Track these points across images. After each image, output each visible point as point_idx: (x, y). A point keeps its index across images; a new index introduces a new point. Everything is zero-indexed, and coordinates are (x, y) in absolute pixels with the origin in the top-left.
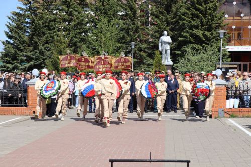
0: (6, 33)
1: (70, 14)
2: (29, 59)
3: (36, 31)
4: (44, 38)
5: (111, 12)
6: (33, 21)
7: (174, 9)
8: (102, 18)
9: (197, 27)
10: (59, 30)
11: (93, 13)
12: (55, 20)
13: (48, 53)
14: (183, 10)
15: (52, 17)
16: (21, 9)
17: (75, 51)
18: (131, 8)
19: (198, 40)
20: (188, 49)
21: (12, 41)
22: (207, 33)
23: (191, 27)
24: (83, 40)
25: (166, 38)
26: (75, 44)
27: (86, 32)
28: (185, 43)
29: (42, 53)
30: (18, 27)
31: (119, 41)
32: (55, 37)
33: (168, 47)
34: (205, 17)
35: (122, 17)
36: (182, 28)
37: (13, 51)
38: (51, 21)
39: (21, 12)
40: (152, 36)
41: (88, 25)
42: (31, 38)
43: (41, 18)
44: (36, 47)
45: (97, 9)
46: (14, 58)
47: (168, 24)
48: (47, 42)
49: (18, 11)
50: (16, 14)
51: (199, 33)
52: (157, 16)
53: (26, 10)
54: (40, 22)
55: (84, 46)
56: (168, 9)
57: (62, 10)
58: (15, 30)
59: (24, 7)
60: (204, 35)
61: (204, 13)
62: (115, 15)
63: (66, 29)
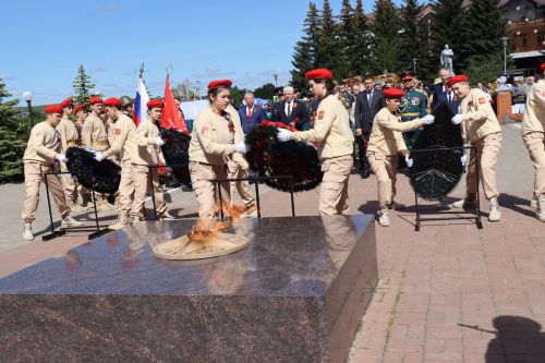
0: (293, 64)
1: (351, 38)
3: (321, 58)
5: (391, 32)
6: (317, 49)
7: (454, 21)
8: (382, 39)
9: (479, 37)
10: (341, 55)
11: (373, 35)
12: (337, 45)
14: (464, 21)
15: (334, 43)
16: (306, 39)
18: (411, 25)
19: (480, 50)
20: (471, 60)
21: (298, 70)
22: (490, 42)
23: (473, 38)
24: (365, 62)
25: (448, 52)
26: (357, 67)
27: (368, 53)
28: (468, 54)
30: (304, 56)
31: (400, 59)
32: (339, 62)
33: (450, 60)
34: (487, 25)
35: (402, 35)
36: (464, 40)
37: (300, 79)
38: (333, 46)
39: (306, 42)
40: (433, 51)
41: (369, 47)
42: (316, 65)
43: (324, 45)
45: (375, 31)
47: (449, 37)
49: (302, 41)
50: (301, 44)
51: (481, 43)
52: (437, 31)
53: (310, 39)
54: (323, 49)
55: (366, 67)
56: (448, 21)
57: (343, 35)
58: (301, 59)
59: (308, 36)
60: (486, 45)
61: (486, 22)
62: (395, 34)
63: (348, 53)
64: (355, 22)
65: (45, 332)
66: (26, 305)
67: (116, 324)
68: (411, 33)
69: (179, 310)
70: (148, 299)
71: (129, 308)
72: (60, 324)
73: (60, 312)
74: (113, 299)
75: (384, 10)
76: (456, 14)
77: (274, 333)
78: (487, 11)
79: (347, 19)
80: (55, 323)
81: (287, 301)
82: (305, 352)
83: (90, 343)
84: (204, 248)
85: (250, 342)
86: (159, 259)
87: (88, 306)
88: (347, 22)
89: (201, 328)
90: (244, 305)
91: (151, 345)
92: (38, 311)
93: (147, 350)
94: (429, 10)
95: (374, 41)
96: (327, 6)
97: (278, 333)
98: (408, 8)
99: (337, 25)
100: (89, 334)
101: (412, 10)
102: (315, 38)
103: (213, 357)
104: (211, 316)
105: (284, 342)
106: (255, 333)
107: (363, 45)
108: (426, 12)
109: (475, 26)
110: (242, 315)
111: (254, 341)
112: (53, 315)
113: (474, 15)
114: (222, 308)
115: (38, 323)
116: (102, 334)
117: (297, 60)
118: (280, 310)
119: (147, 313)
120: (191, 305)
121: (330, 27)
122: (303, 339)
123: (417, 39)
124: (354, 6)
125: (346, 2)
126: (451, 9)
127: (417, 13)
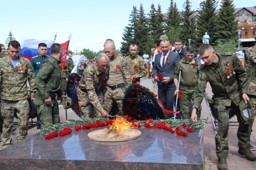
0: (123, 38)
1: (154, 26)
3: (138, 36)
4: (142, 40)
5: (176, 24)
6: (136, 31)
7: (210, 20)
8: (172, 27)
9: (223, 30)
10: (149, 35)
11: (167, 25)
13: (144, 47)
14: (215, 20)
15: (145, 28)
16: (130, 25)
18: (187, 21)
19: (223, 36)
20: (219, 41)
21: (125, 42)
22: (229, 32)
25: (207, 36)
28: (217, 38)
30: (129, 34)
32: (148, 39)
33: (208, 41)
34: (228, 23)
35: (182, 26)
36: (216, 31)
38: (145, 30)
39: (130, 27)
40: (199, 35)
41: (164, 31)
42: (135, 39)
43: (140, 29)
45: (168, 23)
47: (207, 29)
48: (143, 42)
49: (128, 26)
50: (128, 28)
51: (224, 32)
52: (201, 25)
54: (140, 31)
56: (207, 20)
57: (151, 24)
58: (127, 36)
59: (131, 24)
60: (227, 34)
61: (227, 21)
62: (178, 25)
63: (153, 34)
64: (157, 18)
68: (187, 25)
70: (98, 163)
74: (77, 163)
75: (173, 11)
76: (211, 17)
78: (228, 16)
84: (118, 136)
86: (93, 141)
88: (153, 17)
90: (156, 168)
94: (197, 13)
95: (167, 29)
96: (141, 8)
98: (186, 12)
99: (147, 19)
101: (188, 13)
102: (135, 25)
107: (161, 30)
108: (195, 15)
109: (221, 24)
113: (221, 17)
117: (125, 36)
120: (124, 168)
121: (143, 20)
123: (190, 28)
124: (157, 9)
125: (153, 6)
126: (209, 14)
127: (191, 14)
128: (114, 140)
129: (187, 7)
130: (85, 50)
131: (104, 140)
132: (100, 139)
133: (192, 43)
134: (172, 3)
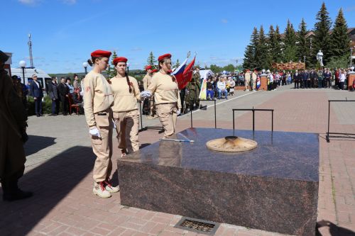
0: (245, 55)
1: (273, 45)
2: (255, 66)
3: (258, 53)
4: (261, 56)
7: (324, 39)
8: (288, 46)
9: (336, 47)
10: (268, 52)
11: (284, 44)
12: (266, 48)
14: (329, 39)
16: (251, 44)
17: (276, 62)
18: (303, 40)
19: (336, 54)
20: (332, 58)
21: (247, 59)
23: (333, 47)
24: (279, 56)
25: (321, 53)
26: (276, 58)
27: (280, 52)
28: (330, 55)
29: (261, 63)
30: (250, 52)
32: (267, 56)
33: (321, 58)
35: (297, 45)
36: (328, 49)
37: (247, 63)
38: (264, 48)
40: (313, 53)
41: (281, 49)
42: (256, 56)
43: (260, 47)
44: (258, 60)
45: (286, 42)
46: (248, 66)
47: (321, 47)
48: (263, 58)
50: (249, 46)
51: (337, 50)
52: (315, 43)
54: (259, 49)
55: (279, 58)
56: (321, 39)
57: (270, 43)
58: (249, 54)
60: (340, 51)
61: (340, 40)
62: (294, 44)
63: (271, 52)
64: (274, 38)
65: (155, 184)
66: (146, 169)
67: (194, 185)
68: (302, 44)
69: (232, 181)
70: (213, 174)
71: (202, 177)
72: (163, 181)
73: (163, 175)
74: (193, 172)
75: (289, 32)
76: (325, 36)
77: (286, 199)
78: (341, 34)
79: (272, 36)
80: (160, 180)
81: (296, 182)
82: (303, 212)
83: (178, 193)
84: (234, 146)
85: (271, 202)
86: (211, 150)
87: (179, 173)
89: (243, 192)
90: (270, 182)
91: (212, 198)
92: (153, 173)
93: (210, 200)
94: (312, 33)
95: (284, 47)
96: (262, 30)
97: (289, 200)
98: (301, 32)
99: (267, 38)
100: (178, 188)
101: (303, 33)
102: (256, 44)
103: (248, 208)
104: (249, 186)
105: (291, 205)
106: (274, 198)
107: (278, 49)
108: (310, 34)
109: (334, 42)
110: (268, 188)
111: (273, 202)
112: (160, 176)
113: (334, 36)
114: (255, 183)
115: (152, 179)
116: (186, 189)
118: (291, 187)
119: (212, 180)
120: (238, 179)
121: (263, 40)
122: (303, 204)
123: (305, 46)
124: (275, 30)
125: (271, 28)
126: (323, 33)
127: (306, 34)
128: (231, 150)
129: (303, 28)
130: (212, 66)
131: (220, 149)
132: (217, 148)
133: (307, 59)
134: (289, 25)
